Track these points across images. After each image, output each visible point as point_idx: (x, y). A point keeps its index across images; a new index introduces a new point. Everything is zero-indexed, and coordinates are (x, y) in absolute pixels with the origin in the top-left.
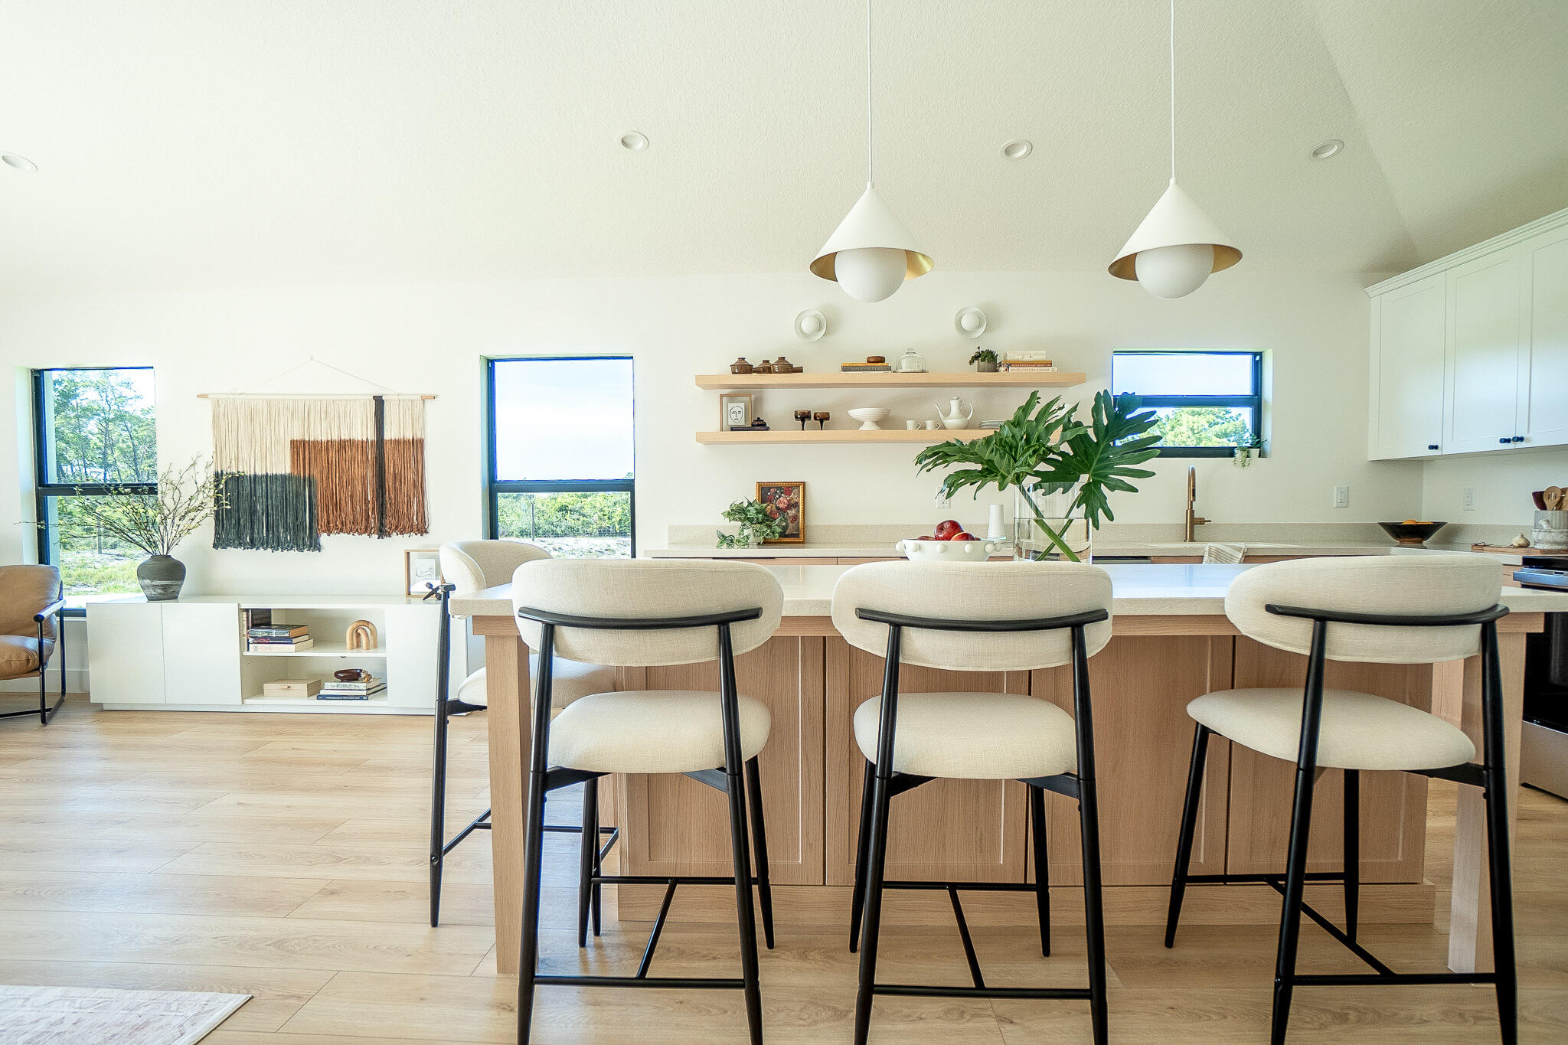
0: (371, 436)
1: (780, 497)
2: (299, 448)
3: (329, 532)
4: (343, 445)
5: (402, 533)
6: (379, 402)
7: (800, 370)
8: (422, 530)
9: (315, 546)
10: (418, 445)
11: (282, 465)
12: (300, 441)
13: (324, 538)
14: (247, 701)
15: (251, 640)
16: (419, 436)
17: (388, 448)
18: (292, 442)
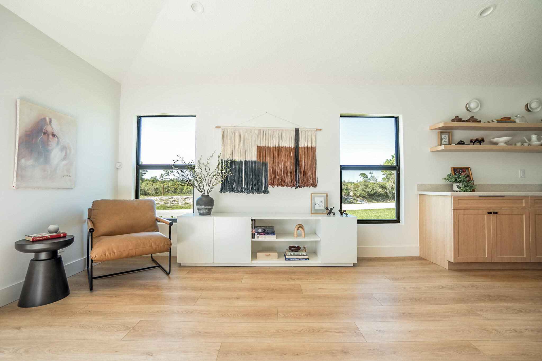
0: (293, 145)
1: (461, 173)
2: (260, 150)
3: (273, 185)
4: (281, 149)
5: (307, 186)
6: (297, 131)
7: (480, 122)
8: (315, 185)
9: (266, 192)
10: (313, 149)
11: (252, 157)
12: (261, 147)
13: (270, 189)
14: (253, 262)
15: (256, 233)
16: (314, 145)
17: (300, 151)
18: (257, 147)
